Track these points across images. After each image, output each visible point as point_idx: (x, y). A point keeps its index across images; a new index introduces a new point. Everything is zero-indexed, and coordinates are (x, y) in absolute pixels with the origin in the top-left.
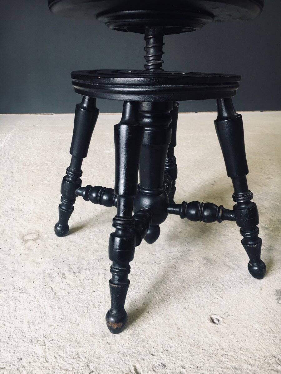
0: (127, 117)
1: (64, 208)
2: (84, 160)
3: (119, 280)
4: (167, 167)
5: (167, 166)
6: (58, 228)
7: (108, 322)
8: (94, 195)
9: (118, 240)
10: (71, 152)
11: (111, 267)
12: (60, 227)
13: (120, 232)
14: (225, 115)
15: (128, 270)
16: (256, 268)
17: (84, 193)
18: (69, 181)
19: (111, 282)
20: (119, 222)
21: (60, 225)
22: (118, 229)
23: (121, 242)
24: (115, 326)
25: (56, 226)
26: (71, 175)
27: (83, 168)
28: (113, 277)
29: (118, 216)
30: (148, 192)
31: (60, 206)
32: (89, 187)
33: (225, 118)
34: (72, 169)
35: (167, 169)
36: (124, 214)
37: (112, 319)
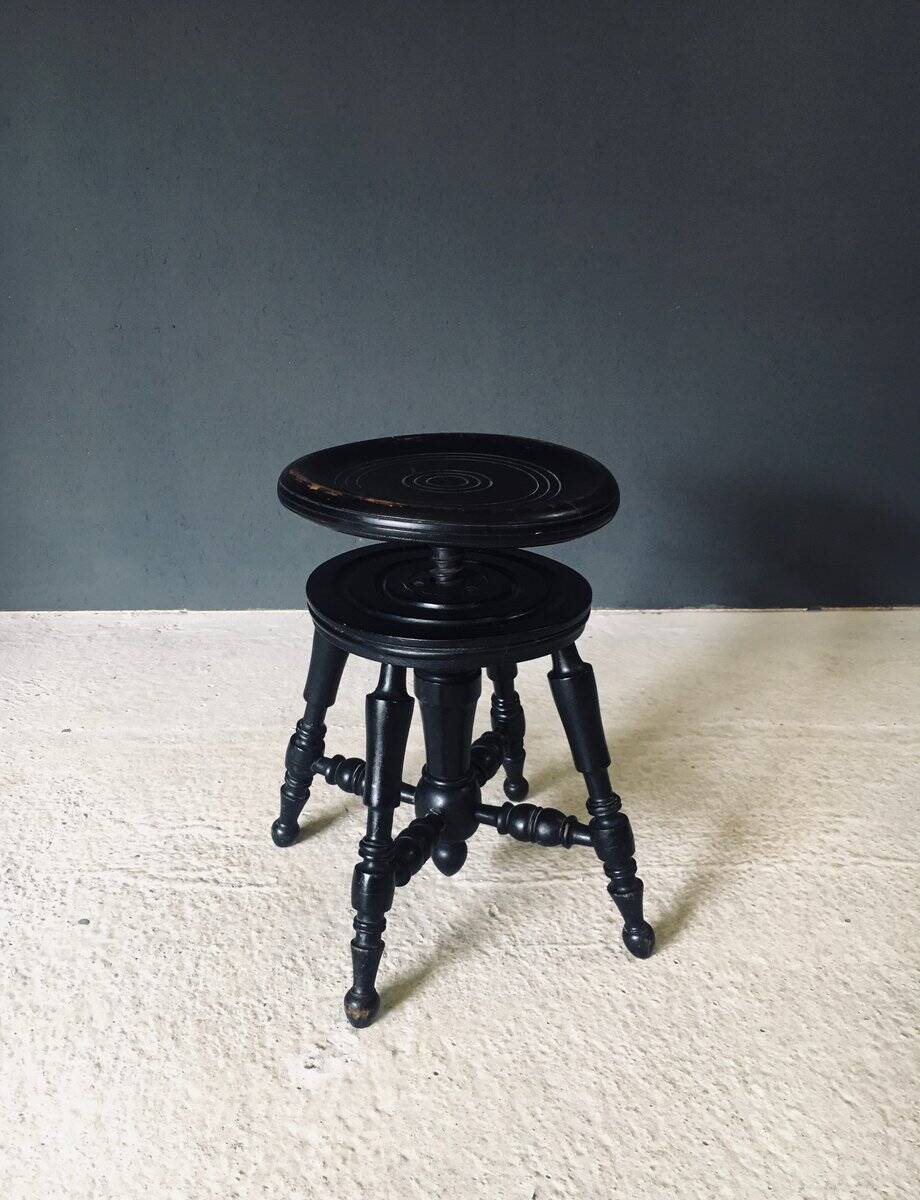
0: (387, 687)
1: (290, 794)
2: (329, 710)
3: (366, 941)
4: (504, 716)
5: (503, 713)
6: (280, 832)
7: (347, 1007)
8: (346, 777)
9: (367, 877)
10: (306, 695)
11: (355, 919)
12: (282, 829)
13: (371, 865)
14: (565, 670)
15: (382, 925)
16: (635, 938)
17: (328, 771)
18: (301, 747)
19: (354, 943)
20: (370, 849)
21: (283, 826)
22: (366, 860)
23: (370, 880)
24: (357, 1016)
25: (275, 827)
26: (305, 736)
27: (327, 721)
28: (358, 935)
29: (367, 838)
30: (441, 784)
31: (284, 789)
32: (339, 758)
33: (566, 675)
34: (308, 727)
35: (503, 719)
36: (377, 836)
37: (355, 1005)
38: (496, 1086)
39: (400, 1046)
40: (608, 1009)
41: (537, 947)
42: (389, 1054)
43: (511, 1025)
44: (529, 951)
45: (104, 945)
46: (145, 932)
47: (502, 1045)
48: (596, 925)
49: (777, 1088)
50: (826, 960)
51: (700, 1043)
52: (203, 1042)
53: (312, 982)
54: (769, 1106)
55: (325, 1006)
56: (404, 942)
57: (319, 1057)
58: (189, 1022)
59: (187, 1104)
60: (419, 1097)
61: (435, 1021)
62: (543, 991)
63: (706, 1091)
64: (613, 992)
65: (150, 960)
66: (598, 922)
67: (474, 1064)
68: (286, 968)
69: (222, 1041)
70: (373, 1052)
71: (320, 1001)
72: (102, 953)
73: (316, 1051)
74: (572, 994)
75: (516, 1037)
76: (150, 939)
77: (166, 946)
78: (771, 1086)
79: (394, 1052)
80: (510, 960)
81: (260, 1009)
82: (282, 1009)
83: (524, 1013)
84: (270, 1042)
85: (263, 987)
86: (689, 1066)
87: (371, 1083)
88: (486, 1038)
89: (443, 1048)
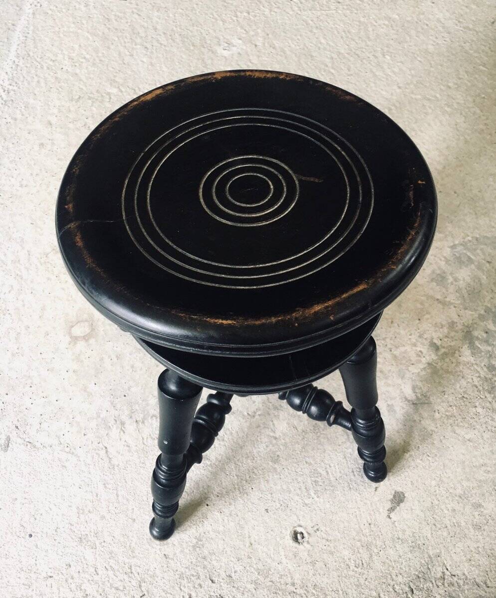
38: (294, 55)
39: (258, 44)
40: (336, 32)
41: (309, 12)
42: (254, 46)
43: (299, 37)
44: (306, 13)
45: (136, 8)
46: (151, 4)
47: (296, 44)
48: (333, 4)
49: (395, 57)
50: (422, 17)
51: (369, 43)
52: (183, 42)
53: (221, 23)
54: (391, 62)
55: (227, 30)
56: (256, 9)
57: (228, 47)
58: (176, 35)
59: (183, 60)
60: (266, 59)
61: (270, 36)
62: (311, 27)
63: (369, 57)
64: (338, 27)
65: (156, 14)
66: (334, 3)
67: (286, 49)
68: (210, 17)
69: (191, 41)
70: (247, 45)
71: (225, 29)
72: (135, 11)
73: (226, 45)
74: (322, 28)
75: (301, 41)
76: (153, 7)
77: (161, 9)
78: (393, 56)
79: (256, 46)
80: (298, 16)
81: (203, 31)
82: (211, 31)
83: (304, 34)
84: (209, 42)
85: (202, 24)
86: (364, 50)
87: (248, 55)
88: (290, 41)
89: (274, 45)
